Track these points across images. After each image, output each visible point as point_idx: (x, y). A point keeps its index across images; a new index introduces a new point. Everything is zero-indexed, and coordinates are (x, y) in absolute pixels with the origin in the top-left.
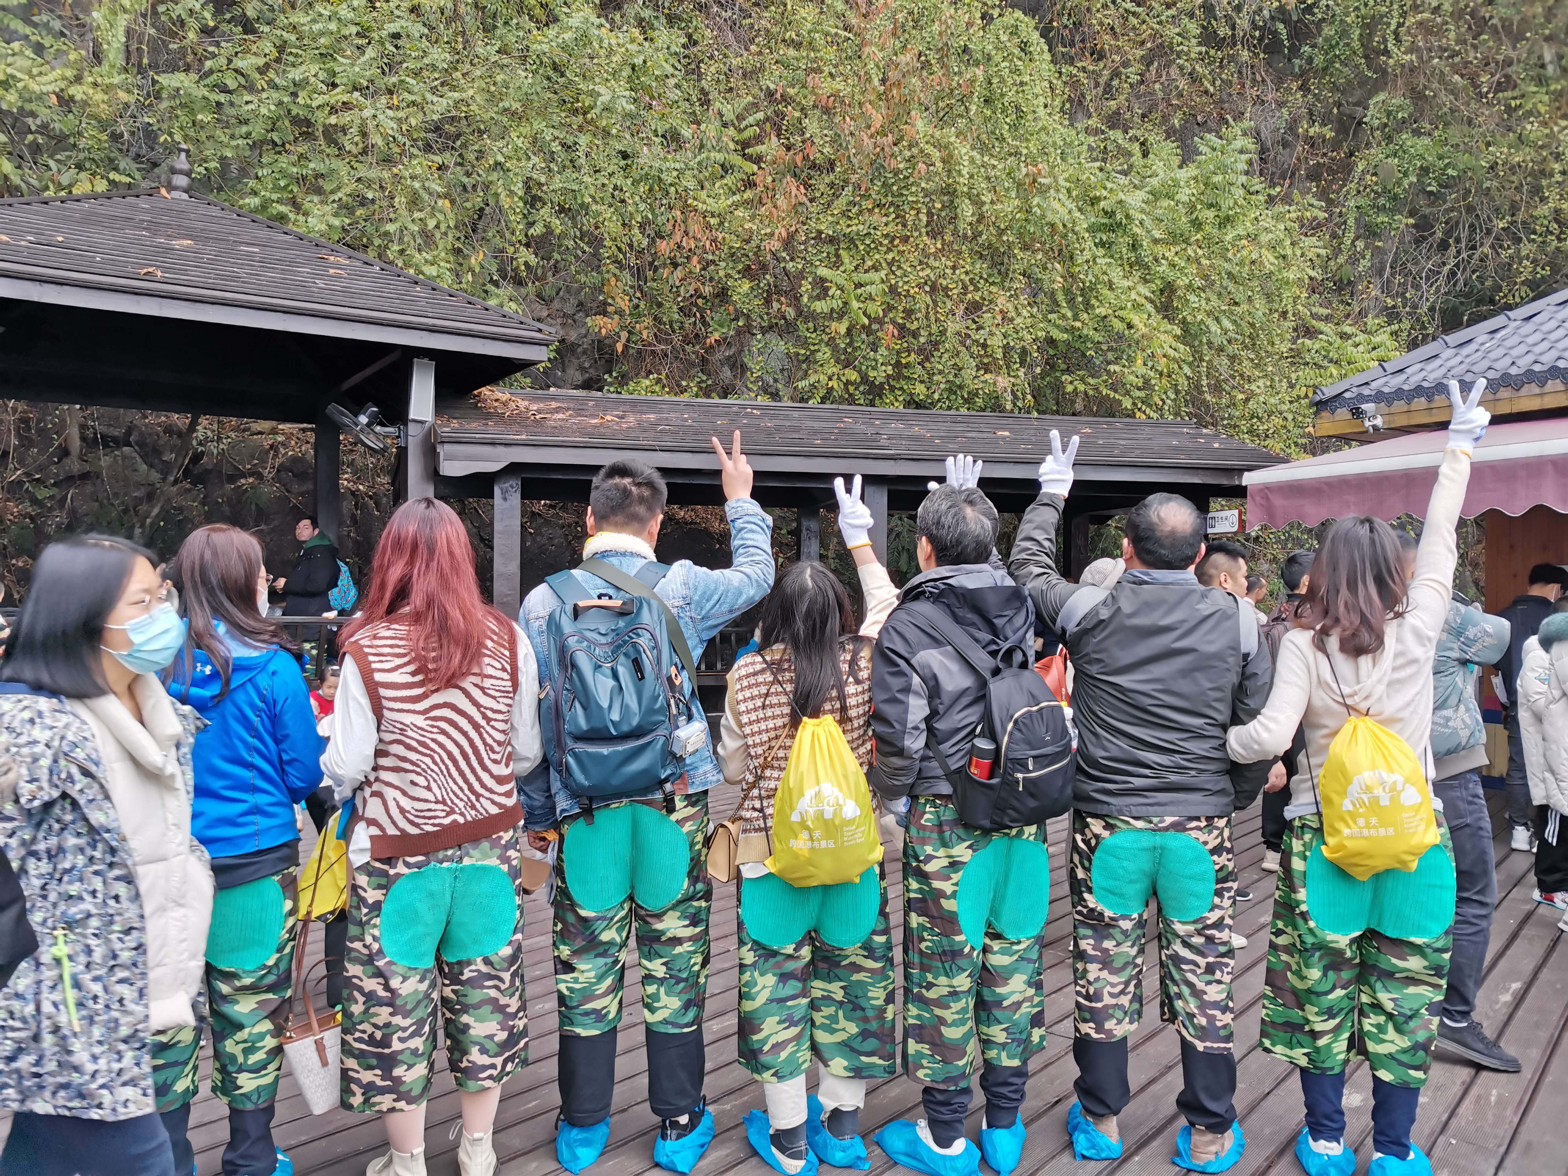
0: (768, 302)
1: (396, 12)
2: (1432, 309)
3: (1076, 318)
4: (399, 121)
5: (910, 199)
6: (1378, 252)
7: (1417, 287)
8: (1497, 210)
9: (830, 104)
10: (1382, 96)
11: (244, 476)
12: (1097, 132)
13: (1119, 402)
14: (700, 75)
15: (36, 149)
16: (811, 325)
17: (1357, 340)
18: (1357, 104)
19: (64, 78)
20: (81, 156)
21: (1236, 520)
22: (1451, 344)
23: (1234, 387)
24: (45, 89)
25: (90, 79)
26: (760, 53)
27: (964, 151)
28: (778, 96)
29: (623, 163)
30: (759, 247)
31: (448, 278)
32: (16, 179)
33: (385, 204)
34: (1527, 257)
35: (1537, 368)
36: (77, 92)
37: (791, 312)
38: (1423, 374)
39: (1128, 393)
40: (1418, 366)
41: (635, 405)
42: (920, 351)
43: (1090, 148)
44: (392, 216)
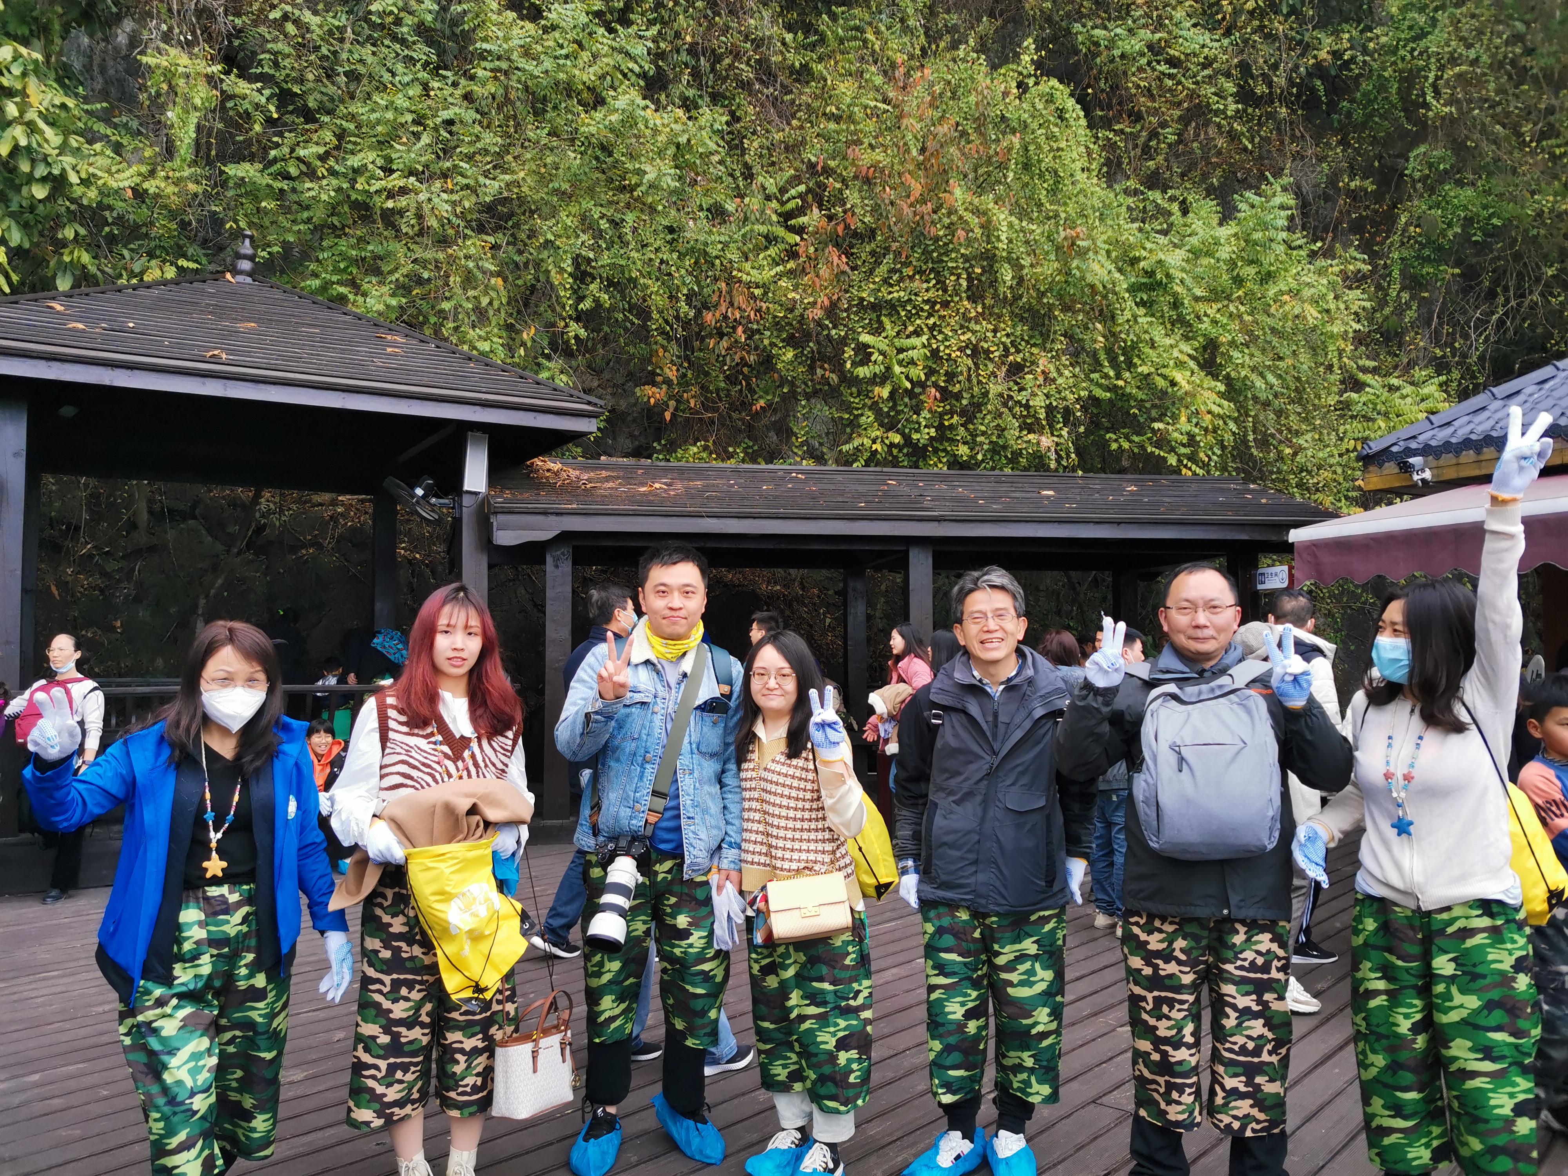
0: (812, 369)
1: (450, 100)
2: (1482, 358)
3: (1118, 377)
4: (454, 204)
5: (950, 264)
6: (1426, 303)
7: (1466, 337)
8: (1545, 257)
9: (870, 175)
10: (1422, 149)
11: (304, 546)
12: (1136, 192)
13: (1165, 459)
14: (743, 150)
15: (112, 240)
16: (854, 390)
17: (1404, 392)
18: (1399, 156)
19: (139, 174)
20: (153, 244)
21: (1286, 576)
22: (1498, 396)
23: (1281, 442)
24: (121, 185)
25: (163, 174)
26: (801, 128)
27: (1002, 217)
28: (819, 168)
29: (669, 237)
30: (802, 315)
31: (501, 353)
32: (93, 269)
33: (440, 283)
36: (151, 186)
37: (834, 378)
38: (1471, 426)
39: (1172, 450)
40: (1466, 419)
41: (683, 473)
42: (962, 414)
43: (1129, 208)
44: (447, 294)
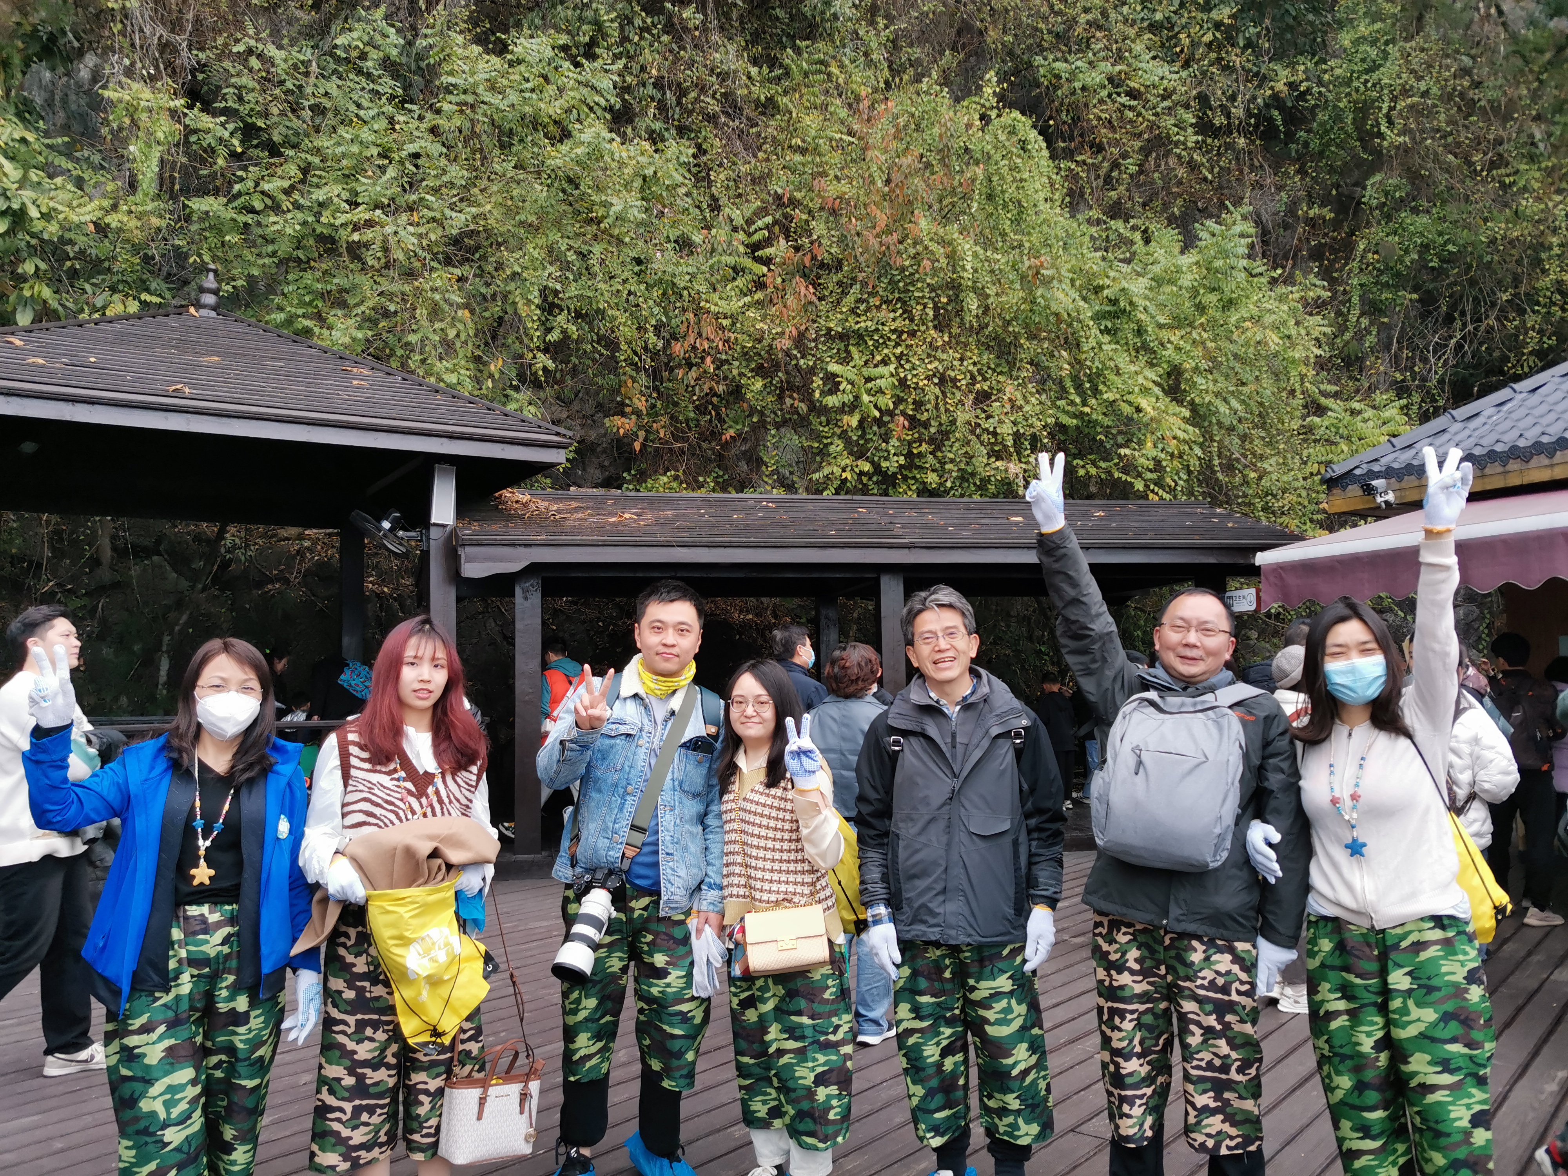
0: (781, 398)
1: (416, 133)
2: (1441, 382)
3: (1084, 403)
4: (420, 236)
5: (916, 294)
6: (1385, 328)
7: (1425, 360)
8: (1499, 282)
9: (836, 206)
10: (1378, 177)
11: (272, 582)
12: (1098, 222)
13: (1131, 484)
14: (710, 183)
15: (73, 274)
16: (823, 419)
17: (1366, 415)
18: (1356, 184)
19: (101, 208)
20: (115, 279)
21: (1253, 598)
22: (1458, 418)
23: (1245, 466)
24: (83, 219)
25: (125, 208)
26: (767, 160)
27: (967, 246)
28: (785, 200)
29: (637, 269)
30: (770, 346)
31: (469, 385)
32: (54, 304)
33: (407, 315)
34: (1533, 328)
35: (1545, 439)
36: (113, 220)
37: (803, 407)
39: (1139, 475)
41: (653, 503)
42: (931, 441)
43: (1092, 238)
44: (414, 327)
